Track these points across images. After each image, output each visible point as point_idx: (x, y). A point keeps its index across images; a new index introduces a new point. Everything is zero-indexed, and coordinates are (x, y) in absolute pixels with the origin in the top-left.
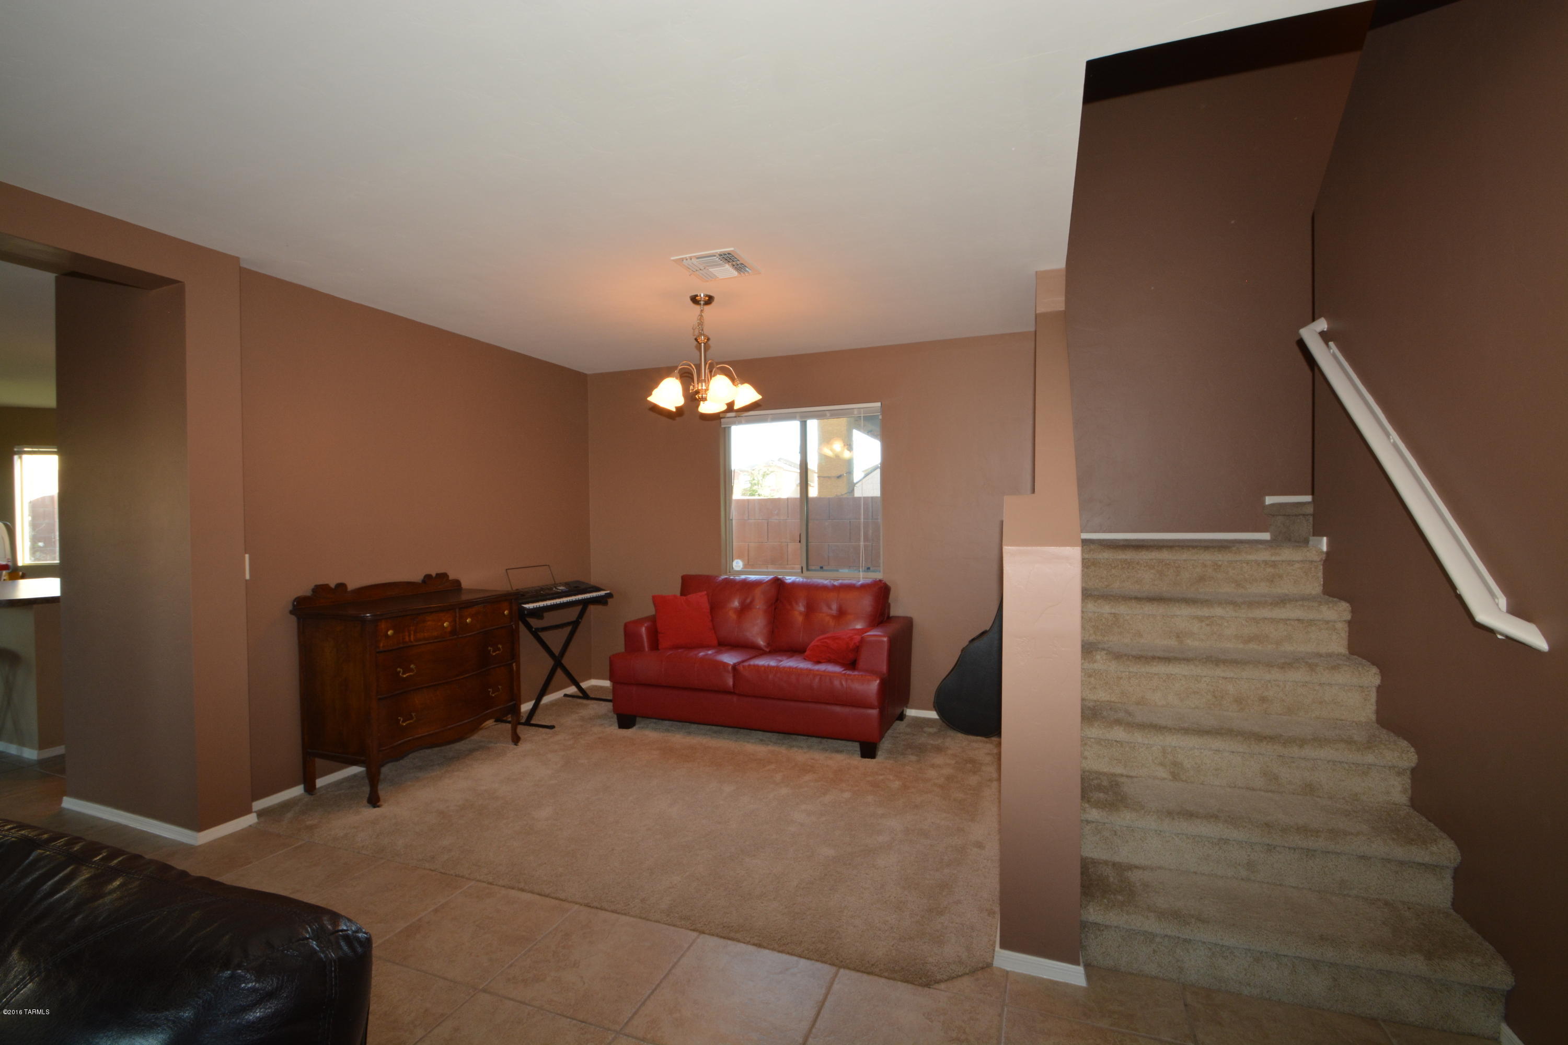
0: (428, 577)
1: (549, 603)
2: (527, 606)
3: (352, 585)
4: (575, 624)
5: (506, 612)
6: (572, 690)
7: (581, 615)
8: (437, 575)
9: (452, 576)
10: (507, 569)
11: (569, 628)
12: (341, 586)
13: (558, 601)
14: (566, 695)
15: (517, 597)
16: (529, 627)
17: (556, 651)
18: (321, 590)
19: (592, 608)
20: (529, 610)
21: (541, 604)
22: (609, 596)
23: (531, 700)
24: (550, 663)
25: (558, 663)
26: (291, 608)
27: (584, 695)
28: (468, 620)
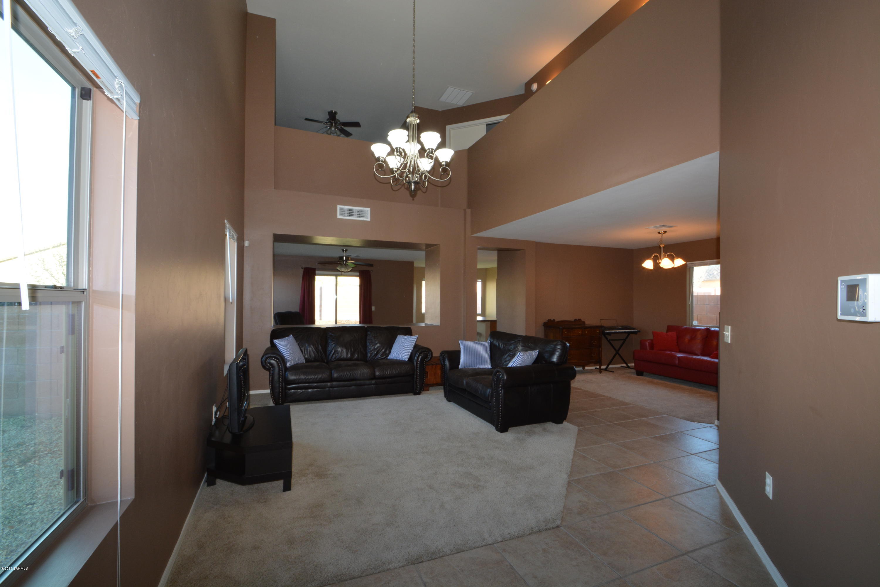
0: (575, 320)
1: (614, 331)
2: (606, 331)
3: (557, 320)
4: (625, 340)
5: (598, 331)
6: (624, 365)
7: (627, 337)
8: (578, 319)
9: (582, 320)
10: (600, 320)
11: (622, 341)
12: (554, 320)
13: (617, 331)
14: (621, 366)
15: (601, 328)
16: (607, 339)
17: (617, 349)
18: (549, 321)
19: (631, 335)
20: (606, 332)
21: (611, 331)
22: (639, 331)
23: (606, 365)
24: (615, 352)
25: (617, 353)
26: (543, 325)
27: (628, 367)
28: (586, 332)
